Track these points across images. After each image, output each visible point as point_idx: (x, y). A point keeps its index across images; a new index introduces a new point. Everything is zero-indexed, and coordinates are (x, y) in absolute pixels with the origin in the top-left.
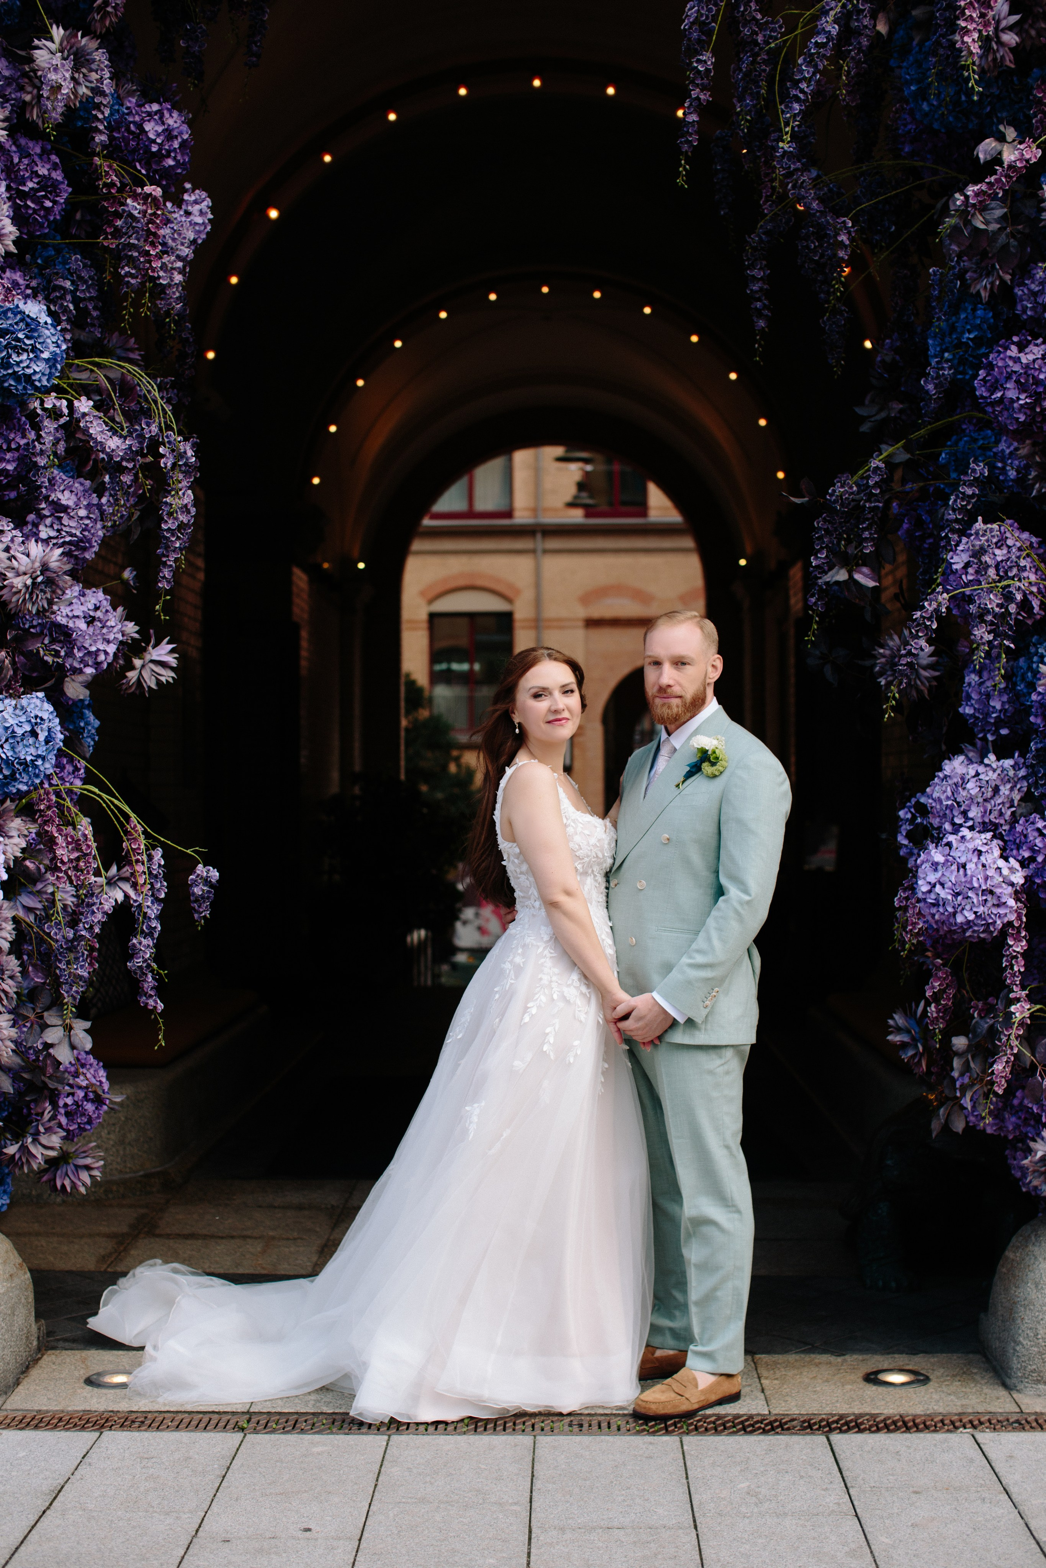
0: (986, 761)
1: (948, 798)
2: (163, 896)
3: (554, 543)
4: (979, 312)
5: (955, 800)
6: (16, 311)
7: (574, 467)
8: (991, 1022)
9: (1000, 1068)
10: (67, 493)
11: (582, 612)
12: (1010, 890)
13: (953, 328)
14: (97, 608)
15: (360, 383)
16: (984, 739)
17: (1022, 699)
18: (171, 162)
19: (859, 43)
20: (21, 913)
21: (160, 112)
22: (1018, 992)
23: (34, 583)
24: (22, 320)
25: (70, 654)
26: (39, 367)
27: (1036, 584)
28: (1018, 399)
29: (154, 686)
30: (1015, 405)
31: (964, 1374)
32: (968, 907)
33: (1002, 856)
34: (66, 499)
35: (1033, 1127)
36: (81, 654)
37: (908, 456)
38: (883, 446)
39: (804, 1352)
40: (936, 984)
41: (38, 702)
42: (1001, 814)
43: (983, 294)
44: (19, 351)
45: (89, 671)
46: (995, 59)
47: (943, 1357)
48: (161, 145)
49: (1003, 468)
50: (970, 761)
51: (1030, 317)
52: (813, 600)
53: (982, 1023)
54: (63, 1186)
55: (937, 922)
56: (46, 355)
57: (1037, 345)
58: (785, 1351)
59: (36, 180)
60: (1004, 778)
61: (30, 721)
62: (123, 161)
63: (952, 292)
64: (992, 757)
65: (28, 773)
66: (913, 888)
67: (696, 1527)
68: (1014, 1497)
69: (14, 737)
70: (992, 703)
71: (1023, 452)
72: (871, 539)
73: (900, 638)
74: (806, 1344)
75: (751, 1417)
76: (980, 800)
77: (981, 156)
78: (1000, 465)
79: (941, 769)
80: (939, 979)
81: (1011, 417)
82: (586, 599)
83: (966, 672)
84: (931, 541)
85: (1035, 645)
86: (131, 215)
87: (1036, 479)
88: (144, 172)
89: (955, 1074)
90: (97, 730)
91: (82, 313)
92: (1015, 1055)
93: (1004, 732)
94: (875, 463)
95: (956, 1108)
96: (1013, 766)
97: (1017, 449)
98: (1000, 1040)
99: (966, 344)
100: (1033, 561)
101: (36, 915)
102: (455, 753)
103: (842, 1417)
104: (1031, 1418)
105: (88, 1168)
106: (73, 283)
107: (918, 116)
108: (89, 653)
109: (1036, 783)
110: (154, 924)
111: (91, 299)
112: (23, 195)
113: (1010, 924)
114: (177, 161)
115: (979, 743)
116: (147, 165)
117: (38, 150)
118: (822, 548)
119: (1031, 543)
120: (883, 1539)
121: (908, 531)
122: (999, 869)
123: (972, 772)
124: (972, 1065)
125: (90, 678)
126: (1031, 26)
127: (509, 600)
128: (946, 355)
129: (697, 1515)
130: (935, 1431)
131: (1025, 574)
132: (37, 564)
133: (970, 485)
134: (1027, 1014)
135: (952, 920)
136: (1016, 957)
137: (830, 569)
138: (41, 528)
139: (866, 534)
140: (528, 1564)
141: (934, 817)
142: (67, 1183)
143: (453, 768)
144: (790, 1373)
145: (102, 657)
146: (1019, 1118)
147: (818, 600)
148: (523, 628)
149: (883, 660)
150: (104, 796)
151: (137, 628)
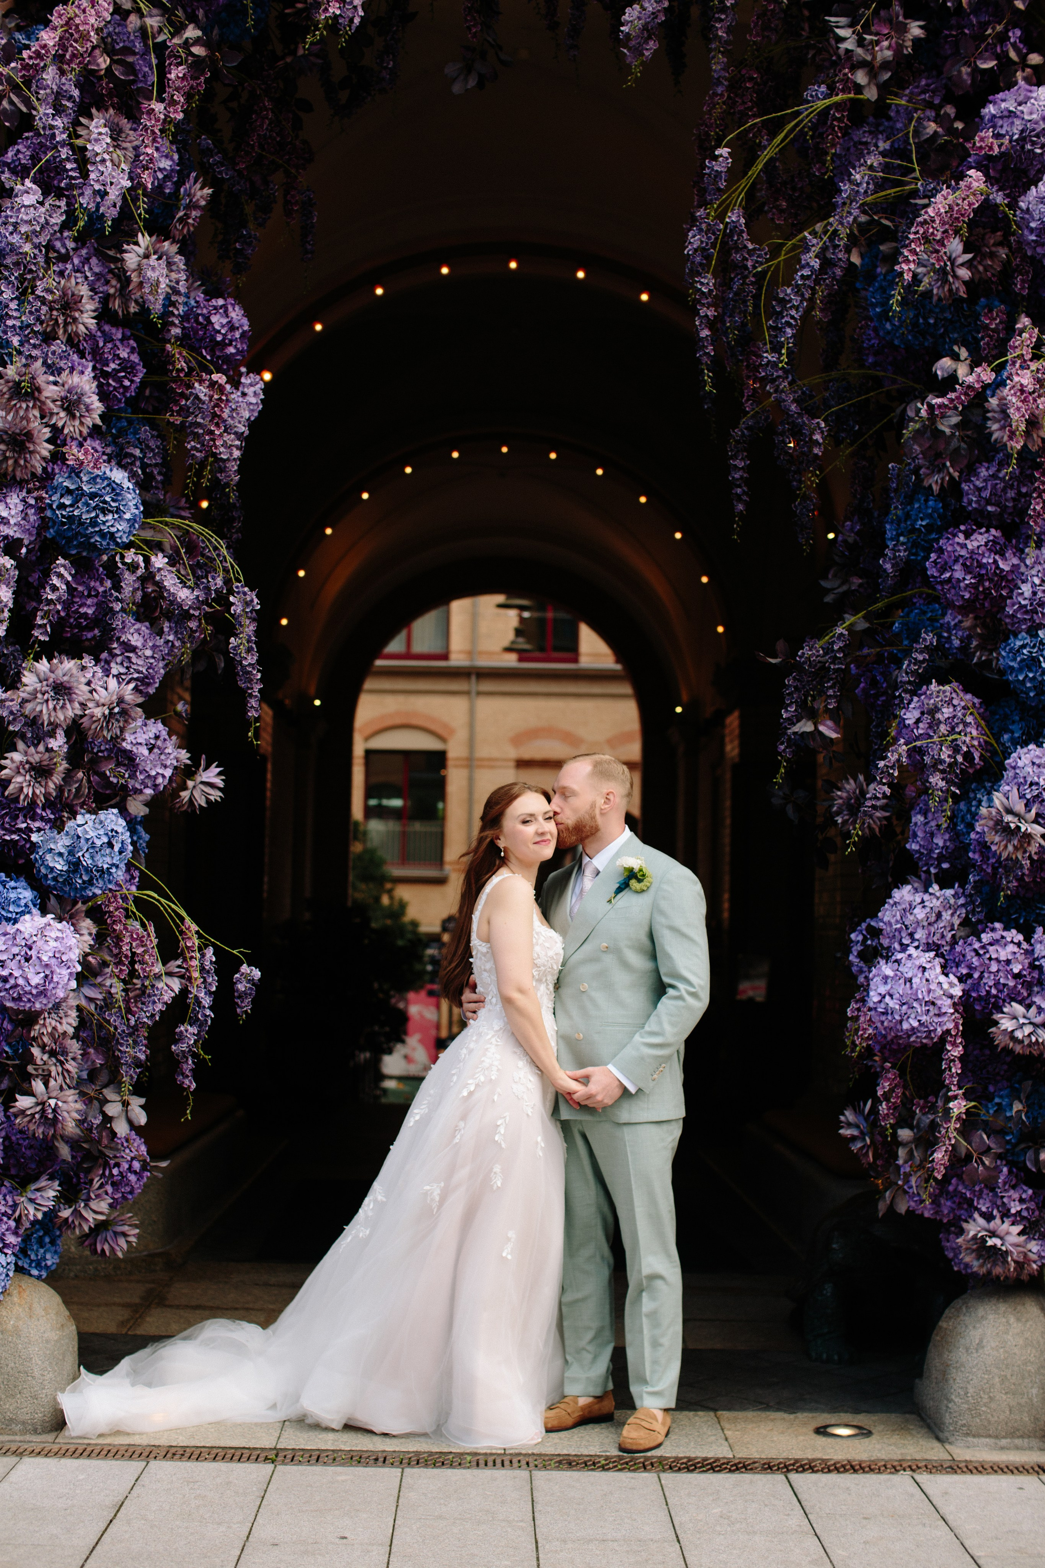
0: (931, 890)
1: (897, 922)
2: (214, 989)
3: (487, 686)
4: (931, 503)
5: (903, 923)
6: (104, 478)
7: (513, 613)
8: (931, 1117)
9: (940, 1156)
10: (136, 635)
11: (513, 753)
12: (949, 1002)
13: (907, 516)
14: (157, 737)
15: (329, 531)
16: (928, 872)
17: (961, 838)
18: (232, 350)
19: (834, 273)
20: (84, 1003)
21: (224, 306)
22: (954, 1091)
23: (110, 713)
24: (108, 485)
25: (133, 776)
26: (122, 526)
27: (977, 738)
28: (964, 579)
29: (204, 804)
30: (962, 585)
31: (902, 1429)
32: (913, 1016)
33: (943, 973)
34: (136, 640)
35: (966, 1210)
36: (142, 777)
37: (867, 625)
38: (846, 616)
39: (760, 1410)
40: (886, 1084)
41: (114, 818)
42: (943, 936)
43: (934, 487)
44: (104, 511)
45: (149, 792)
46: (950, 290)
47: (883, 1416)
48: (225, 335)
49: (949, 638)
50: (916, 890)
51: (975, 509)
52: (782, 747)
53: (924, 1118)
54: (103, 1250)
55: (885, 1029)
56: (127, 516)
57: (981, 534)
58: (743, 1408)
59: (117, 362)
60: (948, 906)
61: (107, 834)
62: (192, 349)
63: (908, 485)
64: (936, 887)
65: (103, 879)
66: (863, 1001)
67: (679, 1541)
68: (950, 1523)
69: (93, 847)
70: (935, 841)
71: (967, 624)
72: (835, 696)
73: (855, 782)
74: (761, 1403)
75: (717, 1460)
76: (925, 924)
77: (939, 373)
78: (945, 635)
79: (890, 897)
80: (889, 1079)
81: (957, 594)
82: (518, 740)
83: (913, 813)
84: (884, 698)
85: (973, 791)
86: (197, 397)
87: (977, 647)
88: (209, 357)
89: (900, 1162)
90: (147, 843)
91: (149, 477)
92: (952, 1145)
93: (945, 866)
94: (839, 630)
95: (900, 1192)
96: (953, 896)
97: (960, 622)
98: (940, 1132)
99: (919, 530)
100: (975, 719)
101: (96, 1005)
102: (388, 886)
103: (797, 1461)
104: (962, 1465)
105: (125, 1235)
106: (142, 451)
107: (881, 333)
108: (149, 776)
109: (973, 910)
110: (208, 1012)
111: (156, 465)
112: (106, 375)
113: (948, 1032)
114: (238, 349)
115: (923, 876)
116: (212, 352)
117: (120, 336)
118: (792, 703)
119: (974, 704)
120: (840, 1552)
121: (864, 689)
122: (940, 983)
123: (919, 900)
124: (916, 1154)
125: (149, 798)
126: (980, 263)
127: (443, 739)
128: (902, 539)
129: (678, 1532)
130: (879, 1472)
131: (968, 730)
132: (115, 697)
133: (921, 652)
134: (963, 1110)
135: (898, 1027)
136: (954, 1061)
137: (798, 721)
138: (113, 665)
139: (831, 692)
140: (538, 1565)
141: (885, 938)
142: (106, 1247)
143: (385, 900)
144: (750, 1426)
145: (160, 780)
146: (954, 1202)
147: (786, 747)
148: (456, 766)
149: (840, 801)
150: (162, 900)
151: (189, 755)
